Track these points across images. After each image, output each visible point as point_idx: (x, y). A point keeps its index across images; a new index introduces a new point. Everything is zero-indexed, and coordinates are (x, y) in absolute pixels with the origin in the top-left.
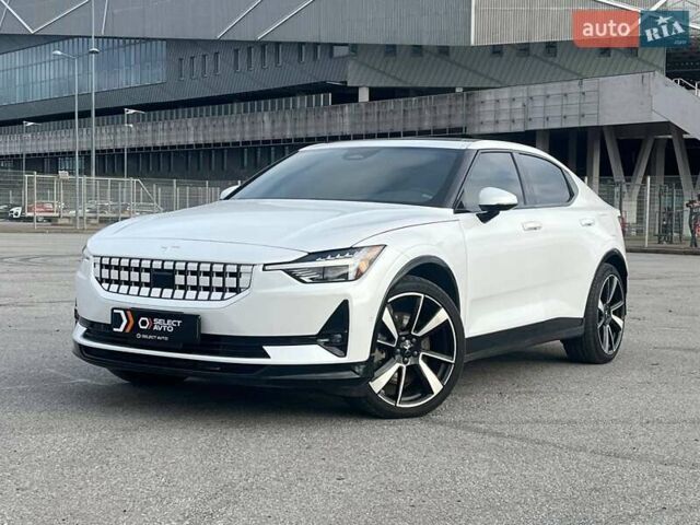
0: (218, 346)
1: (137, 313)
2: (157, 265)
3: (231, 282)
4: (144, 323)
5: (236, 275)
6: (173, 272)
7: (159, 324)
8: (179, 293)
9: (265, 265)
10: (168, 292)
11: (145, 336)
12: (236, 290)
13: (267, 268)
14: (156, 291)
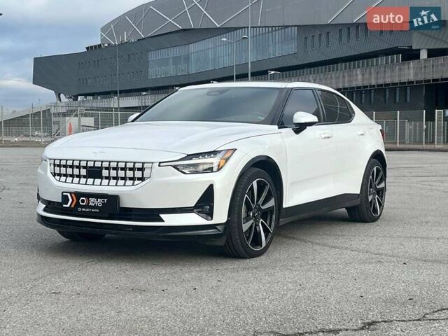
0: (131, 215)
1: (78, 195)
2: (90, 164)
3: (139, 174)
4: (83, 201)
5: (142, 169)
6: (101, 168)
7: (93, 201)
8: (105, 182)
9: (160, 163)
10: (98, 181)
11: (83, 210)
12: (142, 179)
13: (161, 164)
14: (90, 181)
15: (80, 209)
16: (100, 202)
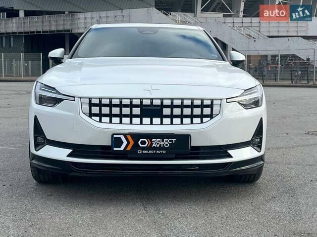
0: (198, 154)
2: (147, 102)
3: (207, 111)
4: (143, 143)
5: (211, 106)
6: (162, 106)
7: (156, 142)
8: (167, 121)
10: (157, 120)
11: (146, 152)
12: (211, 116)
13: (228, 100)
14: (146, 120)
15: (140, 152)
16: (166, 142)
